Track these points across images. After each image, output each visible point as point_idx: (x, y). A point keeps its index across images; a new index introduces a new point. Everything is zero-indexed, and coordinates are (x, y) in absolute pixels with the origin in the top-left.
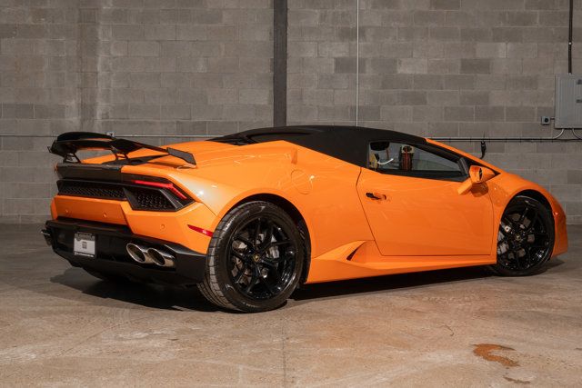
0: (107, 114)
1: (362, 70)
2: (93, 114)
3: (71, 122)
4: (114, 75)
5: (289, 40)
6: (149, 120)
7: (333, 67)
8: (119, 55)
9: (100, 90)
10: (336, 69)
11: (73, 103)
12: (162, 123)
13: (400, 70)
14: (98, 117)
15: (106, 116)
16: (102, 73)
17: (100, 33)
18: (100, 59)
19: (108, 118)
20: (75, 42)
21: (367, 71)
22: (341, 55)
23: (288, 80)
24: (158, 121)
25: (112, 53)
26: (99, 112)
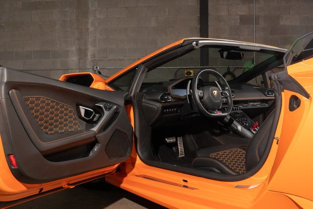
0: (94, 54)
1: (257, 23)
2: (86, 55)
3: (73, 61)
4: (99, 30)
5: (209, 4)
6: (120, 58)
7: (239, 21)
8: (102, 17)
9: (90, 39)
10: (240, 23)
11: (74, 48)
12: (128, 59)
13: (282, 23)
14: (89, 57)
15: (94, 56)
16: (91, 29)
17: (90, 4)
18: (90, 21)
19: (95, 57)
20: (75, 10)
21: (260, 23)
22: (243, 13)
23: (209, 30)
24: (126, 58)
25: (98, 16)
26: (89, 54)
